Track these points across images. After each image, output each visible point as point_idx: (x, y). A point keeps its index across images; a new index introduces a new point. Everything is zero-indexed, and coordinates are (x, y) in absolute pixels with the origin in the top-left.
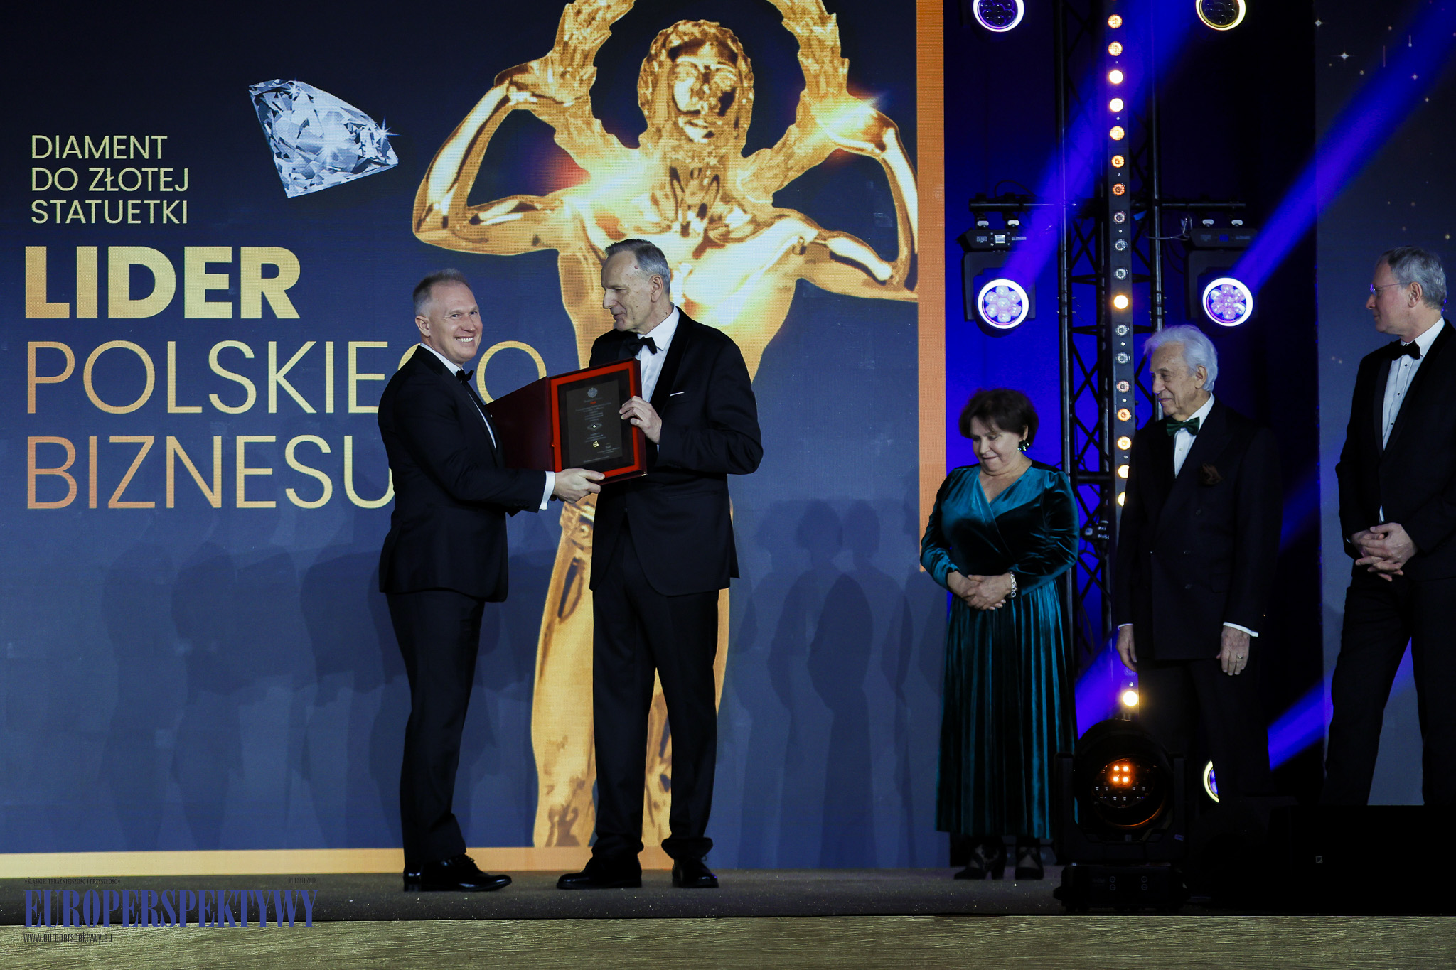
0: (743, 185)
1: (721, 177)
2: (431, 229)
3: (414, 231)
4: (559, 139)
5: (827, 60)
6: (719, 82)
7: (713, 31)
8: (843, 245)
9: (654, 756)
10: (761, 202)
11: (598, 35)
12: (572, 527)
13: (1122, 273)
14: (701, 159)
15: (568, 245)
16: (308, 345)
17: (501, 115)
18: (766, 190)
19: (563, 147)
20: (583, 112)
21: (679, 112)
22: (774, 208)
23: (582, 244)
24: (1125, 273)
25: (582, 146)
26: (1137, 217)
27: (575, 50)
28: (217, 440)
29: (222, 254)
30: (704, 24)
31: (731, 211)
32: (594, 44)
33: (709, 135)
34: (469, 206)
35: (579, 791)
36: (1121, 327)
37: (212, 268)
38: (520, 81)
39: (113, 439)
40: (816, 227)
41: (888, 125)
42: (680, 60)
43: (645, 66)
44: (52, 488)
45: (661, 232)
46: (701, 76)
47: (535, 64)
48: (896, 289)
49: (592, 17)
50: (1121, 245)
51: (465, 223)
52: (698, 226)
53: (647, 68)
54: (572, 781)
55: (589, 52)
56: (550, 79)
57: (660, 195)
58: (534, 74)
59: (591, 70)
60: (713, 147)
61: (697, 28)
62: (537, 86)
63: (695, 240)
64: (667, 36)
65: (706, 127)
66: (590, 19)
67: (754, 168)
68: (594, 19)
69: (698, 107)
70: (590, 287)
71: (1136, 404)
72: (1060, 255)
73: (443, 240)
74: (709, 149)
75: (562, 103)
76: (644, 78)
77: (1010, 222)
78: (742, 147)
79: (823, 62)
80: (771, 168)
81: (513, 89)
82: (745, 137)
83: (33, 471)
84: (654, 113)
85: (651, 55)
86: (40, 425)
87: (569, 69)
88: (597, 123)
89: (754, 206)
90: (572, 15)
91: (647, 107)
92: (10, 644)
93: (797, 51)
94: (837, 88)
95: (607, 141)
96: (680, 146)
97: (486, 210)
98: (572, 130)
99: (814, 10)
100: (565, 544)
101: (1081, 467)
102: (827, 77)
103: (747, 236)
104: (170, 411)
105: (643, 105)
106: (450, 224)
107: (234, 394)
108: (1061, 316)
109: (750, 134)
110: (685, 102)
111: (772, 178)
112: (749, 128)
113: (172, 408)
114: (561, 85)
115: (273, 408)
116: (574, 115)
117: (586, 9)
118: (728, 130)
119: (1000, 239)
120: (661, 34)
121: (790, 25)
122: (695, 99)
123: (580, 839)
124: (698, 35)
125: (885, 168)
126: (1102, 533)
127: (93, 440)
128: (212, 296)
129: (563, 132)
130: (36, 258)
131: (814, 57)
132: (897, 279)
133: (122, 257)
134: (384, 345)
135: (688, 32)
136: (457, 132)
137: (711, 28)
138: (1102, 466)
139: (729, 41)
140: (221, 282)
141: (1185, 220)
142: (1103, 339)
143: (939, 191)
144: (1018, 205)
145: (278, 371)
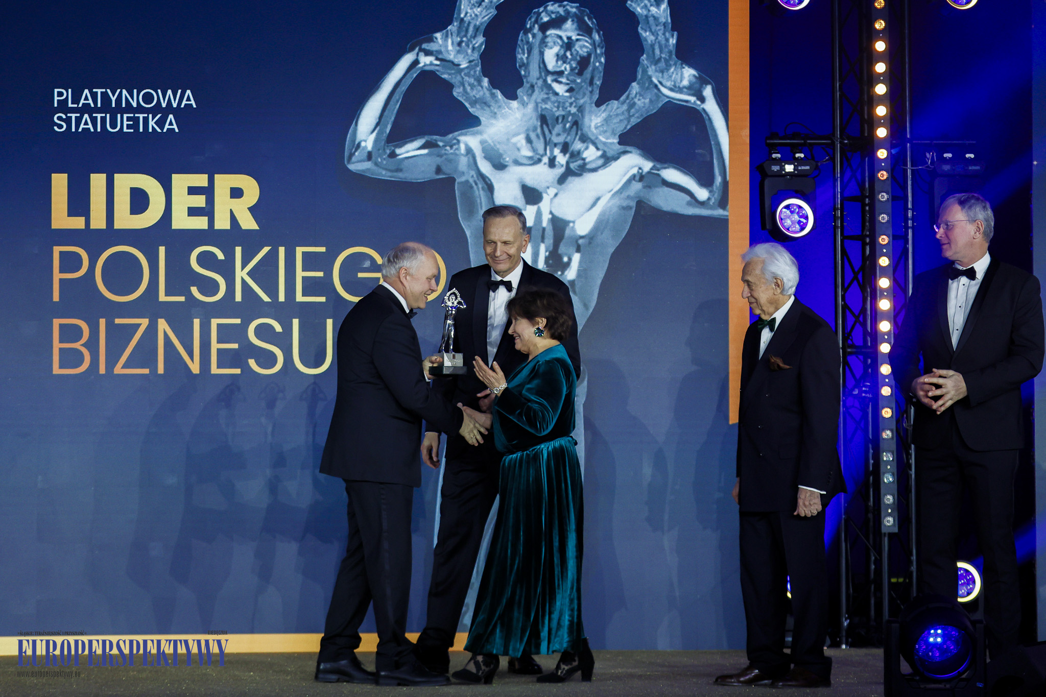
0: (596, 128)
1: (580, 123)
2: (358, 162)
4: (457, 93)
5: (660, 33)
6: (578, 49)
7: (574, 10)
8: (672, 175)
10: (609, 141)
11: (487, 13)
13: (884, 197)
14: (564, 108)
15: (463, 173)
16: (266, 249)
17: (412, 74)
18: (613, 133)
19: (459, 98)
20: (475, 72)
21: (548, 72)
22: (620, 147)
23: (473, 173)
24: (886, 196)
25: (474, 98)
26: (893, 152)
27: (469, 23)
28: (197, 322)
29: (201, 180)
30: (567, 5)
31: (587, 148)
32: (483, 20)
33: (570, 90)
34: (388, 143)
36: (884, 237)
37: (193, 191)
39: (118, 321)
41: (707, 83)
42: (548, 33)
44: (70, 358)
46: (564, 45)
47: (438, 35)
48: (712, 208)
50: (883, 175)
51: (384, 157)
52: (562, 159)
53: (524, 39)
55: (479, 27)
56: (450, 48)
57: (533, 136)
58: (438, 42)
59: (480, 39)
60: (573, 99)
62: (440, 52)
63: (559, 171)
64: (539, 14)
65: (568, 84)
67: (604, 115)
69: (563, 68)
71: (895, 297)
72: (835, 180)
73: (368, 170)
74: (570, 101)
75: (459, 65)
76: (521, 46)
77: (797, 155)
79: (658, 34)
80: (617, 115)
82: (598, 92)
83: (57, 345)
84: (529, 73)
86: (63, 310)
87: (464, 39)
88: (485, 82)
89: (605, 144)
91: (523, 68)
92: (40, 477)
94: (668, 54)
96: (548, 98)
98: (466, 85)
101: (850, 342)
104: (161, 299)
105: (520, 67)
106: (373, 158)
107: (209, 287)
108: (835, 227)
109: (602, 89)
110: (551, 63)
111: (618, 123)
113: (162, 297)
114: (459, 52)
115: (238, 297)
116: (468, 75)
119: (789, 168)
120: (535, 12)
122: (560, 63)
124: (562, 13)
125: (704, 115)
126: (865, 392)
127: (102, 322)
128: (193, 212)
130: (60, 183)
131: (651, 31)
132: (713, 200)
133: (125, 182)
134: (323, 249)
135: (554, 11)
137: (573, 8)
138: (865, 341)
139: (586, 18)
140: (200, 201)
141: (930, 154)
142: (867, 244)
143: (746, 133)
144: (803, 141)
145: (242, 269)
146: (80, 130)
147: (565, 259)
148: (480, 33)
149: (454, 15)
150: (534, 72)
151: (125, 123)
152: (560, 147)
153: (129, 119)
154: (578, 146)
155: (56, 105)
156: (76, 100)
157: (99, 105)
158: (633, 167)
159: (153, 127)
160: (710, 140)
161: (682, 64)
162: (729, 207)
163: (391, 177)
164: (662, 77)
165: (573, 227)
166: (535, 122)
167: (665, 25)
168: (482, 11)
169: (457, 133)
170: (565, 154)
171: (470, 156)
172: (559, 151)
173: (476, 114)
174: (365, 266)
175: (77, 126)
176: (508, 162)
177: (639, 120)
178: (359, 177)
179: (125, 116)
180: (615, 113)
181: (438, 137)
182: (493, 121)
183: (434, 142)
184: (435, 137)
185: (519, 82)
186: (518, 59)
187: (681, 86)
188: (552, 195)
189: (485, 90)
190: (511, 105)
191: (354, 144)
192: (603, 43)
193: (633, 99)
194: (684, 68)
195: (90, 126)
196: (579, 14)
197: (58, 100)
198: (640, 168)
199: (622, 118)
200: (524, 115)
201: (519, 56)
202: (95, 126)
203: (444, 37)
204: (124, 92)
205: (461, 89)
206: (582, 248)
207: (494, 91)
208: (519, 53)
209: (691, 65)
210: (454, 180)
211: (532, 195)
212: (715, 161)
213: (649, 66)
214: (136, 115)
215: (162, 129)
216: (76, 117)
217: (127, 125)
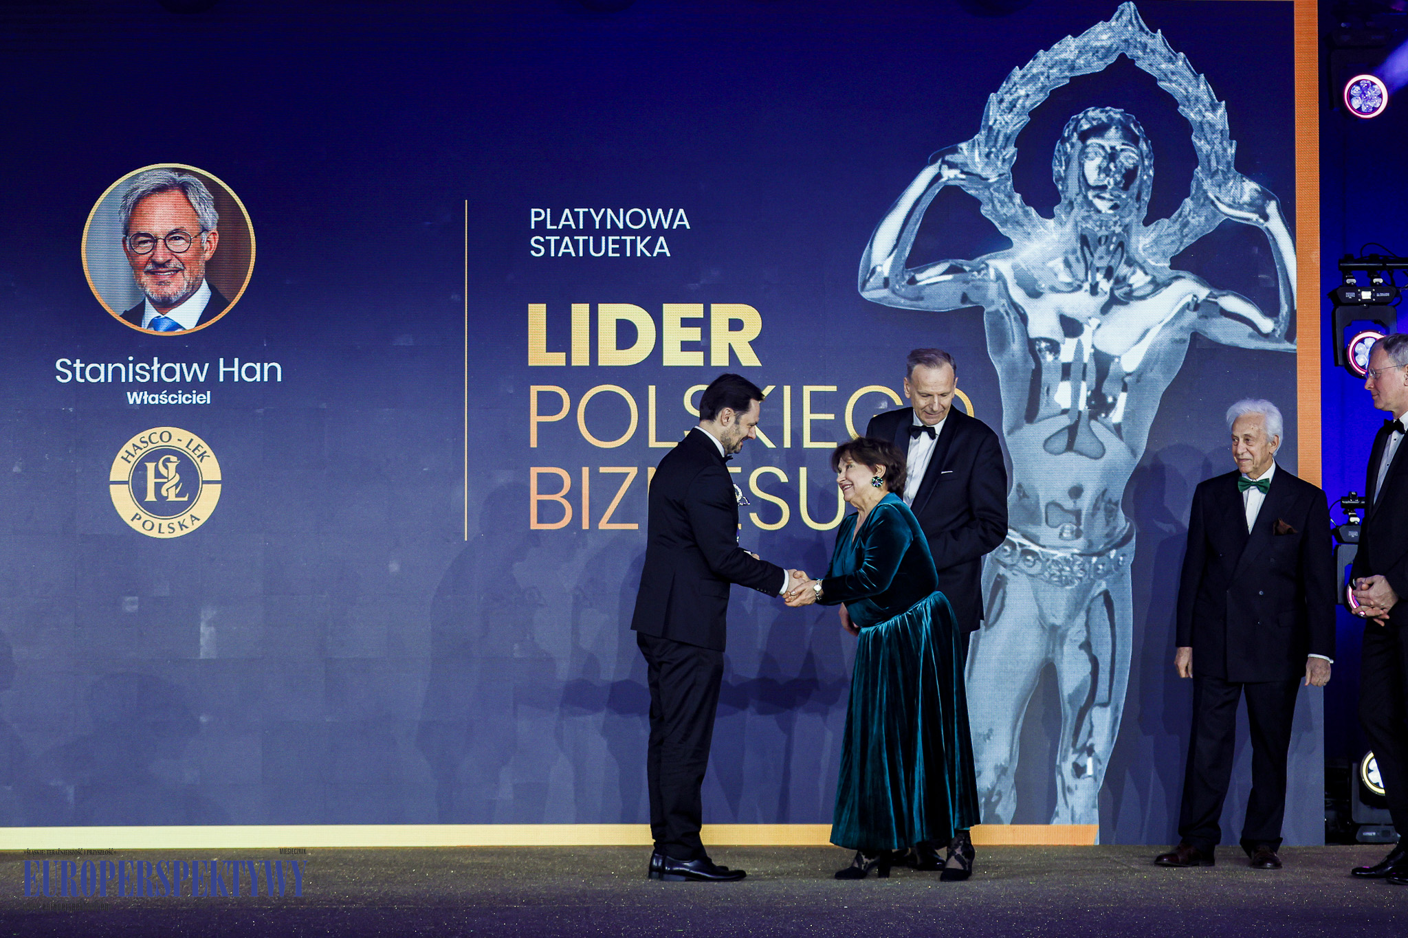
0: (1144, 250)
4: (985, 210)
5: (1217, 141)
7: (1118, 116)
8: (1231, 303)
9: (1068, 746)
10: (1159, 265)
14: (1108, 227)
17: (935, 190)
18: (1164, 253)
19: (988, 217)
20: (1006, 187)
21: (1089, 187)
23: (1004, 301)
27: (999, 132)
29: (696, 310)
30: (1110, 110)
31: (1134, 273)
32: (1015, 128)
33: (1114, 207)
35: (1003, 777)
37: (686, 323)
38: (951, 160)
39: (603, 470)
40: (1209, 287)
41: (1271, 198)
42: (1089, 142)
43: (1059, 147)
44: (550, 512)
45: (1073, 291)
46: (1107, 156)
47: (964, 145)
48: (1278, 341)
49: (1012, 105)
51: (903, 283)
52: (1105, 286)
53: (1061, 149)
54: (996, 767)
55: (1010, 135)
56: (977, 159)
57: (1072, 258)
59: (1011, 150)
60: (1118, 217)
61: (1104, 114)
62: (966, 165)
63: (1102, 299)
64: (1078, 121)
65: (1112, 200)
66: (1011, 106)
67: (1153, 235)
68: (1015, 106)
69: (1106, 183)
73: (885, 298)
74: (1114, 219)
75: (987, 179)
77: (1375, 280)
79: (1214, 143)
80: (1169, 235)
81: (945, 167)
83: (534, 497)
84: (1067, 188)
85: (1064, 136)
86: (541, 457)
87: (993, 150)
88: (1018, 198)
89: (1154, 268)
90: (995, 101)
92: (516, 645)
93: (1192, 134)
95: (1026, 213)
96: (1090, 217)
97: (922, 272)
98: (996, 202)
99: (1206, 97)
102: (1217, 157)
103: (1148, 295)
104: (651, 446)
105: (1057, 181)
106: (891, 283)
110: (1092, 176)
112: (1150, 200)
113: (653, 443)
114: (987, 164)
116: (997, 190)
117: (1008, 98)
119: (1366, 295)
120: (1073, 119)
121: (1183, 110)
122: (1103, 176)
123: (1003, 817)
124: (1105, 120)
127: (585, 471)
128: (687, 346)
129: (988, 204)
130: (537, 314)
131: (1206, 138)
132: (1279, 332)
133: (610, 313)
134: (833, 388)
136: (896, 204)
137: (1116, 114)
140: (694, 334)
143: (1316, 256)
144: (1381, 265)
146: (560, 255)
147: (1110, 400)
151: (611, 246)
153: (614, 242)
154: (1123, 270)
155: (533, 227)
156: (555, 221)
157: (581, 227)
159: (641, 251)
161: (1242, 177)
162: (1297, 339)
163: (908, 306)
165: (1118, 363)
169: (985, 257)
170: (1109, 280)
171: (1000, 282)
172: (1102, 276)
173: (1008, 236)
175: (557, 251)
177: (1194, 241)
178: (875, 308)
179: (610, 238)
181: (963, 261)
182: (1027, 243)
184: (960, 261)
186: (1054, 172)
187: (1241, 202)
188: (1094, 326)
189: (1017, 207)
194: (1244, 181)
195: (571, 250)
196: (1124, 121)
197: (535, 221)
199: (1174, 238)
201: (1056, 169)
202: (577, 251)
204: (609, 211)
205: (990, 207)
207: (1028, 208)
208: (1055, 165)
209: (1252, 179)
210: (982, 309)
211: (1071, 327)
214: (623, 238)
215: (652, 253)
216: (555, 240)
217: (613, 248)
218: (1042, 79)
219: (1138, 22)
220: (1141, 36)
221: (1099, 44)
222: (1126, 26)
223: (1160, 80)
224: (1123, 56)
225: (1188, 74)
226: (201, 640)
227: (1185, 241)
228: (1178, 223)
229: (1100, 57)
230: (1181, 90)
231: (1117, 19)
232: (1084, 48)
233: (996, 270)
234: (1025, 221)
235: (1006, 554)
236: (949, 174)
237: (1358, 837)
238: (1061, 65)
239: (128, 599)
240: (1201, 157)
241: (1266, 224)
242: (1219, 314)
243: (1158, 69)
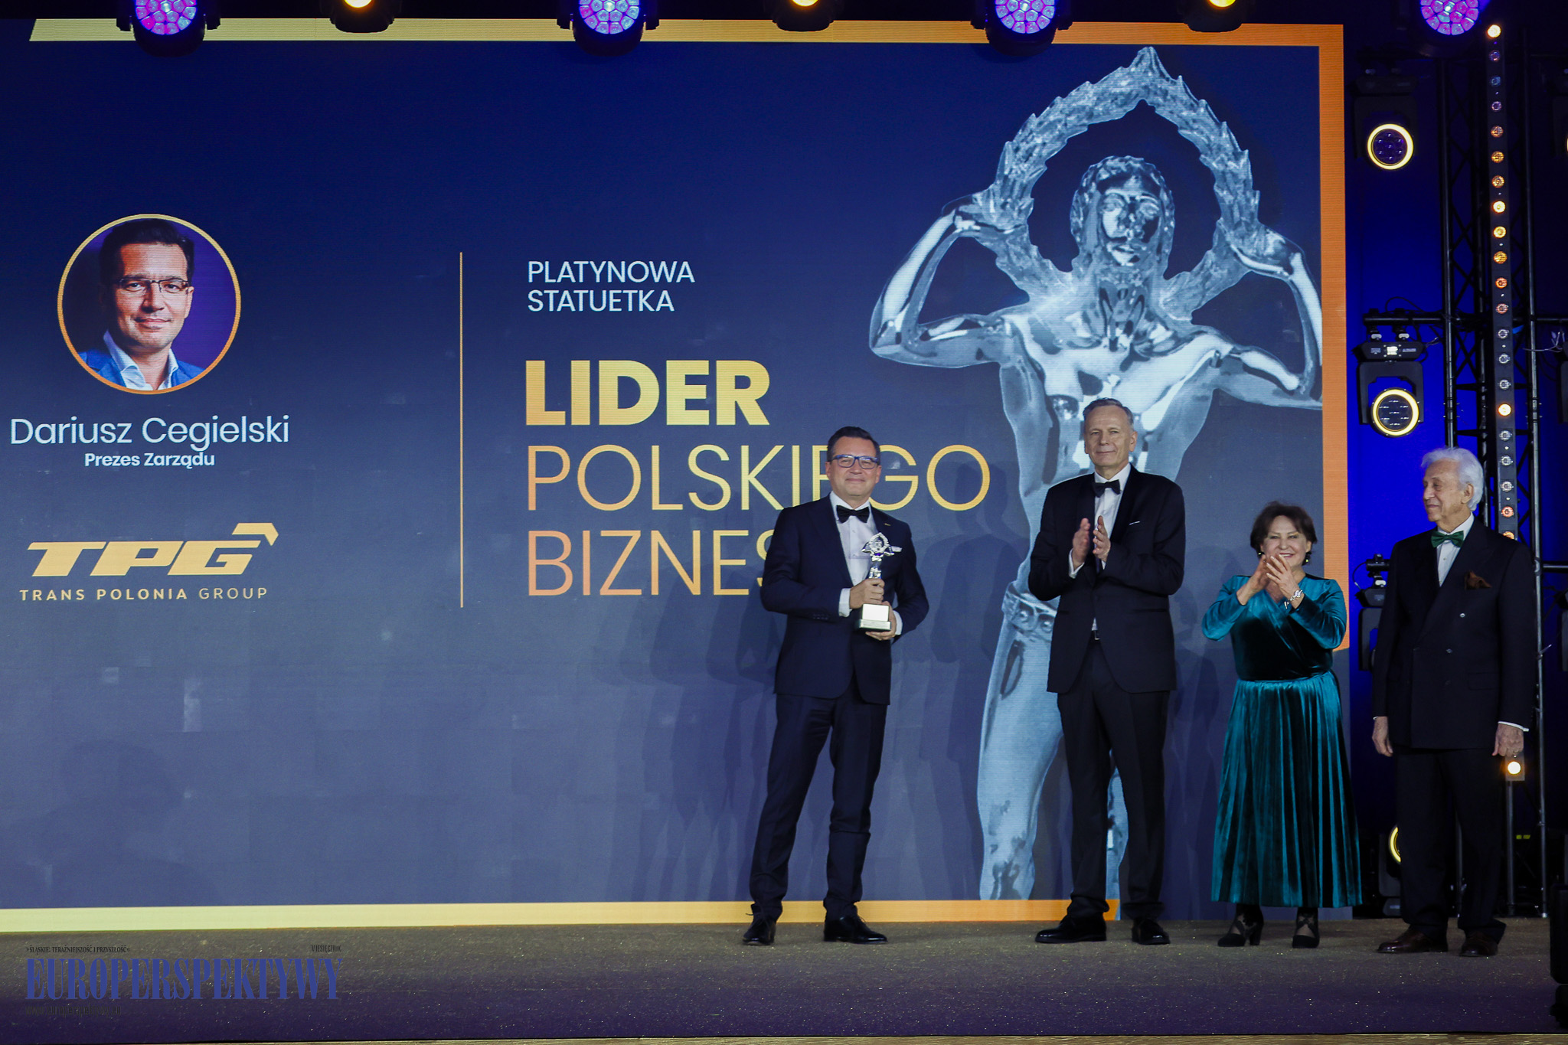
1: (1146, 298)
2: (886, 345)
3: (870, 346)
4: (1001, 263)
5: (1240, 192)
6: (1143, 211)
7: (1138, 165)
8: (1255, 359)
10: (1180, 319)
11: (1035, 170)
12: (1013, 613)
13: (1505, 384)
14: (1128, 281)
15: (1009, 358)
16: (777, 449)
17: (948, 242)
19: (1003, 270)
20: (1022, 238)
21: (1108, 239)
22: (1192, 326)
23: (1020, 357)
24: (1508, 384)
25: (1021, 270)
26: (1515, 331)
27: (1015, 181)
28: (696, 535)
29: (701, 367)
30: (1130, 159)
31: (1154, 328)
32: (1031, 178)
33: (1134, 260)
36: (1505, 432)
37: (691, 380)
38: (964, 210)
39: (604, 533)
40: (1232, 343)
41: (1296, 251)
42: (1108, 192)
43: (1077, 197)
44: (550, 577)
46: (1127, 207)
47: (978, 196)
48: (1303, 398)
49: (1029, 154)
50: (1504, 359)
51: (916, 339)
52: (1125, 341)
53: (1079, 199)
54: (1014, 840)
56: (992, 210)
57: (1090, 313)
58: (978, 204)
59: (1028, 201)
60: (1138, 270)
62: (980, 216)
63: (1122, 355)
64: (1097, 170)
65: (1131, 253)
66: (1027, 155)
67: (1174, 289)
68: (1031, 155)
69: (1125, 234)
70: (1028, 397)
71: (1519, 503)
72: (1446, 365)
73: (897, 354)
74: (1134, 272)
75: (1003, 231)
76: (1076, 208)
77: (1401, 335)
78: (1164, 271)
79: (1237, 194)
80: (1190, 288)
81: (959, 218)
82: (1167, 261)
83: (533, 562)
84: (1085, 240)
85: (1082, 186)
86: (540, 520)
87: (1009, 200)
88: (1034, 250)
89: (1175, 323)
90: (1012, 152)
91: (1078, 234)
92: (515, 716)
93: (1213, 184)
95: (1043, 266)
96: (1108, 270)
98: (1012, 255)
100: (1006, 629)
102: (1240, 208)
103: (1169, 351)
104: (654, 508)
105: (1075, 232)
106: (903, 341)
107: (711, 494)
108: (1447, 420)
109: (1172, 258)
113: (656, 505)
114: (1002, 215)
115: (745, 505)
116: (1013, 242)
117: (1024, 146)
118: (1152, 255)
119: (1392, 350)
122: (1122, 227)
124: (1124, 169)
125: (1293, 289)
127: (586, 534)
128: (692, 405)
129: (1003, 257)
130: (535, 371)
131: (1228, 189)
132: (1304, 389)
133: (612, 370)
135: (1115, 166)
137: (1136, 163)
139: (1152, 175)
140: (699, 392)
141: (1557, 334)
142: (1484, 440)
143: (1342, 310)
144: (1407, 319)
145: (750, 471)
146: (559, 309)
148: (1028, 193)
149: (995, 173)
150: (1091, 238)
151: (612, 300)
152: (1123, 327)
153: (616, 296)
154: (1143, 325)
155: (531, 280)
156: (554, 274)
157: (581, 280)
158: (1208, 350)
159: (644, 306)
160: (1299, 319)
164: (1243, 244)
165: (1139, 421)
166: (1093, 298)
167: (1245, 182)
168: (1029, 168)
169: (1000, 311)
170: (1128, 335)
171: (1016, 337)
172: (1121, 331)
173: (1024, 289)
174: (894, 468)
175: (556, 305)
176: (1060, 344)
177: (1216, 295)
178: (888, 365)
179: (612, 292)
180: (1188, 286)
182: (1045, 297)
183: (974, 321)
184: (975, 316)
185: (1073, 250)
186: (1072, 223)
187: (1265, 254)
188: (1114, 383)
190: (1065, 278)
191: (880, 323)
192: (1173, 205)
193: (1208, 270)
194: (1268, 233)
195: (571, 305)
197: (533, 275)
198: (1217, 352)
199: (1195, 292)
200: (1080, 289)
201: (1074, 220)
202: (576, 304)
203: (986, 195)
204: (611, 264)
205: (1005, 260)
206: (1149, 446)
207: (1045, 261)
208: (1073, 216)
209: (1276, 230)
211: (1089, 382)
212: (1306, 343)
213: (1227, 231)
214: (625, 292)
215: (655, 309)
216: (554, 294)
217: (614, 303)
218: (1059, 127)
219: (1158, 68)
220: (1161, 82)
221: (1118, 90)
222: (1146, 72)
223: (1182, 128)
224: (1142, 103)
225: (1212, 124)
226: (185, 712)
227: (1207, 295)
228: (1200, 276)
229: (1119, 103)
230: (1203, 138)
231: (1137, 65)
232: (1103, 94)
233: (1012, 324)
234: (1043, 275)
235: (1023, 619)
236: (963, 226)
237: (1385, 911)
238: (1079, 112)
239: (108, 670)
240: (1223, 207)
241: (1291, 278)
242: (1242, 370)
243: (1178, 116)
